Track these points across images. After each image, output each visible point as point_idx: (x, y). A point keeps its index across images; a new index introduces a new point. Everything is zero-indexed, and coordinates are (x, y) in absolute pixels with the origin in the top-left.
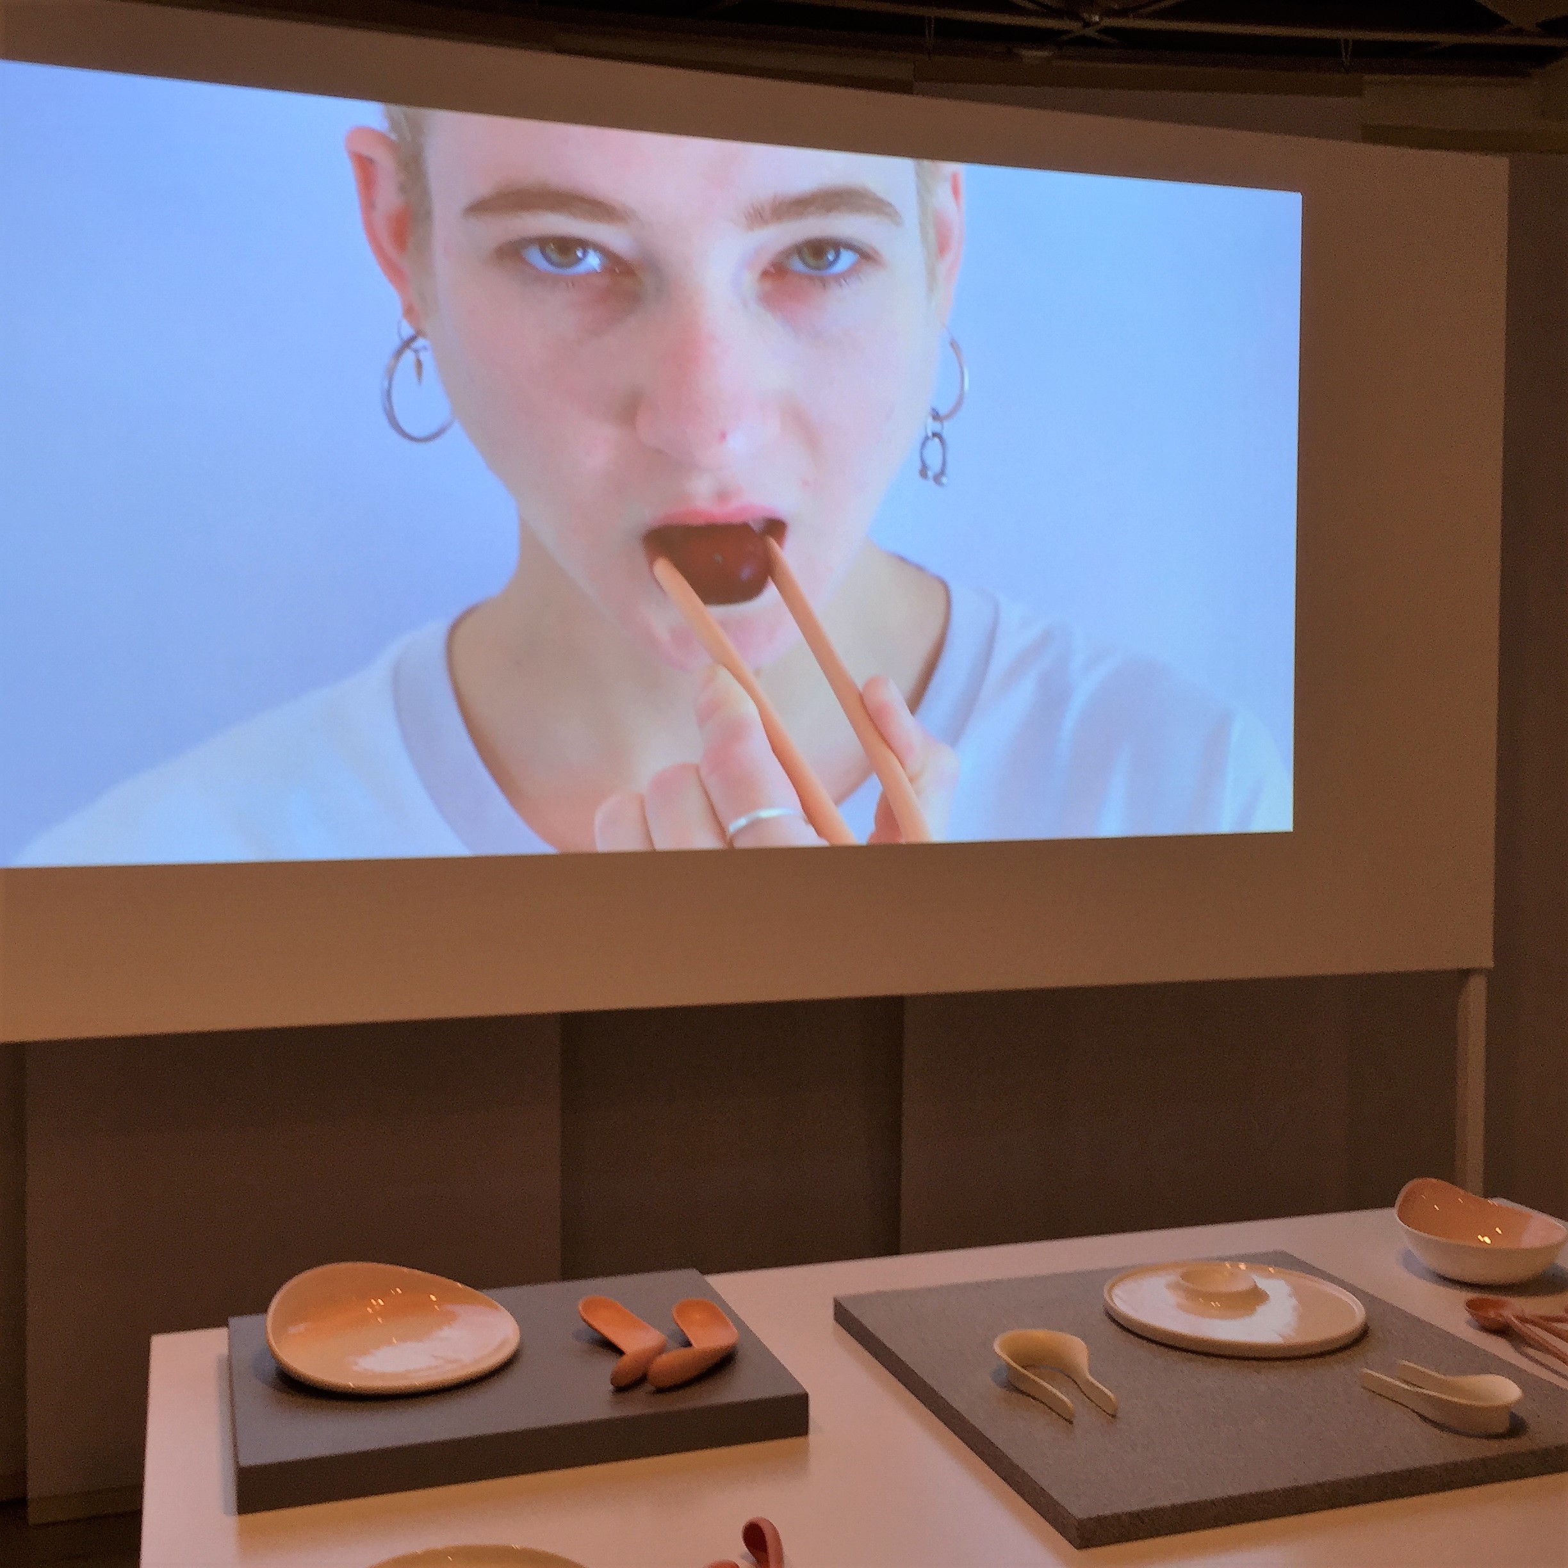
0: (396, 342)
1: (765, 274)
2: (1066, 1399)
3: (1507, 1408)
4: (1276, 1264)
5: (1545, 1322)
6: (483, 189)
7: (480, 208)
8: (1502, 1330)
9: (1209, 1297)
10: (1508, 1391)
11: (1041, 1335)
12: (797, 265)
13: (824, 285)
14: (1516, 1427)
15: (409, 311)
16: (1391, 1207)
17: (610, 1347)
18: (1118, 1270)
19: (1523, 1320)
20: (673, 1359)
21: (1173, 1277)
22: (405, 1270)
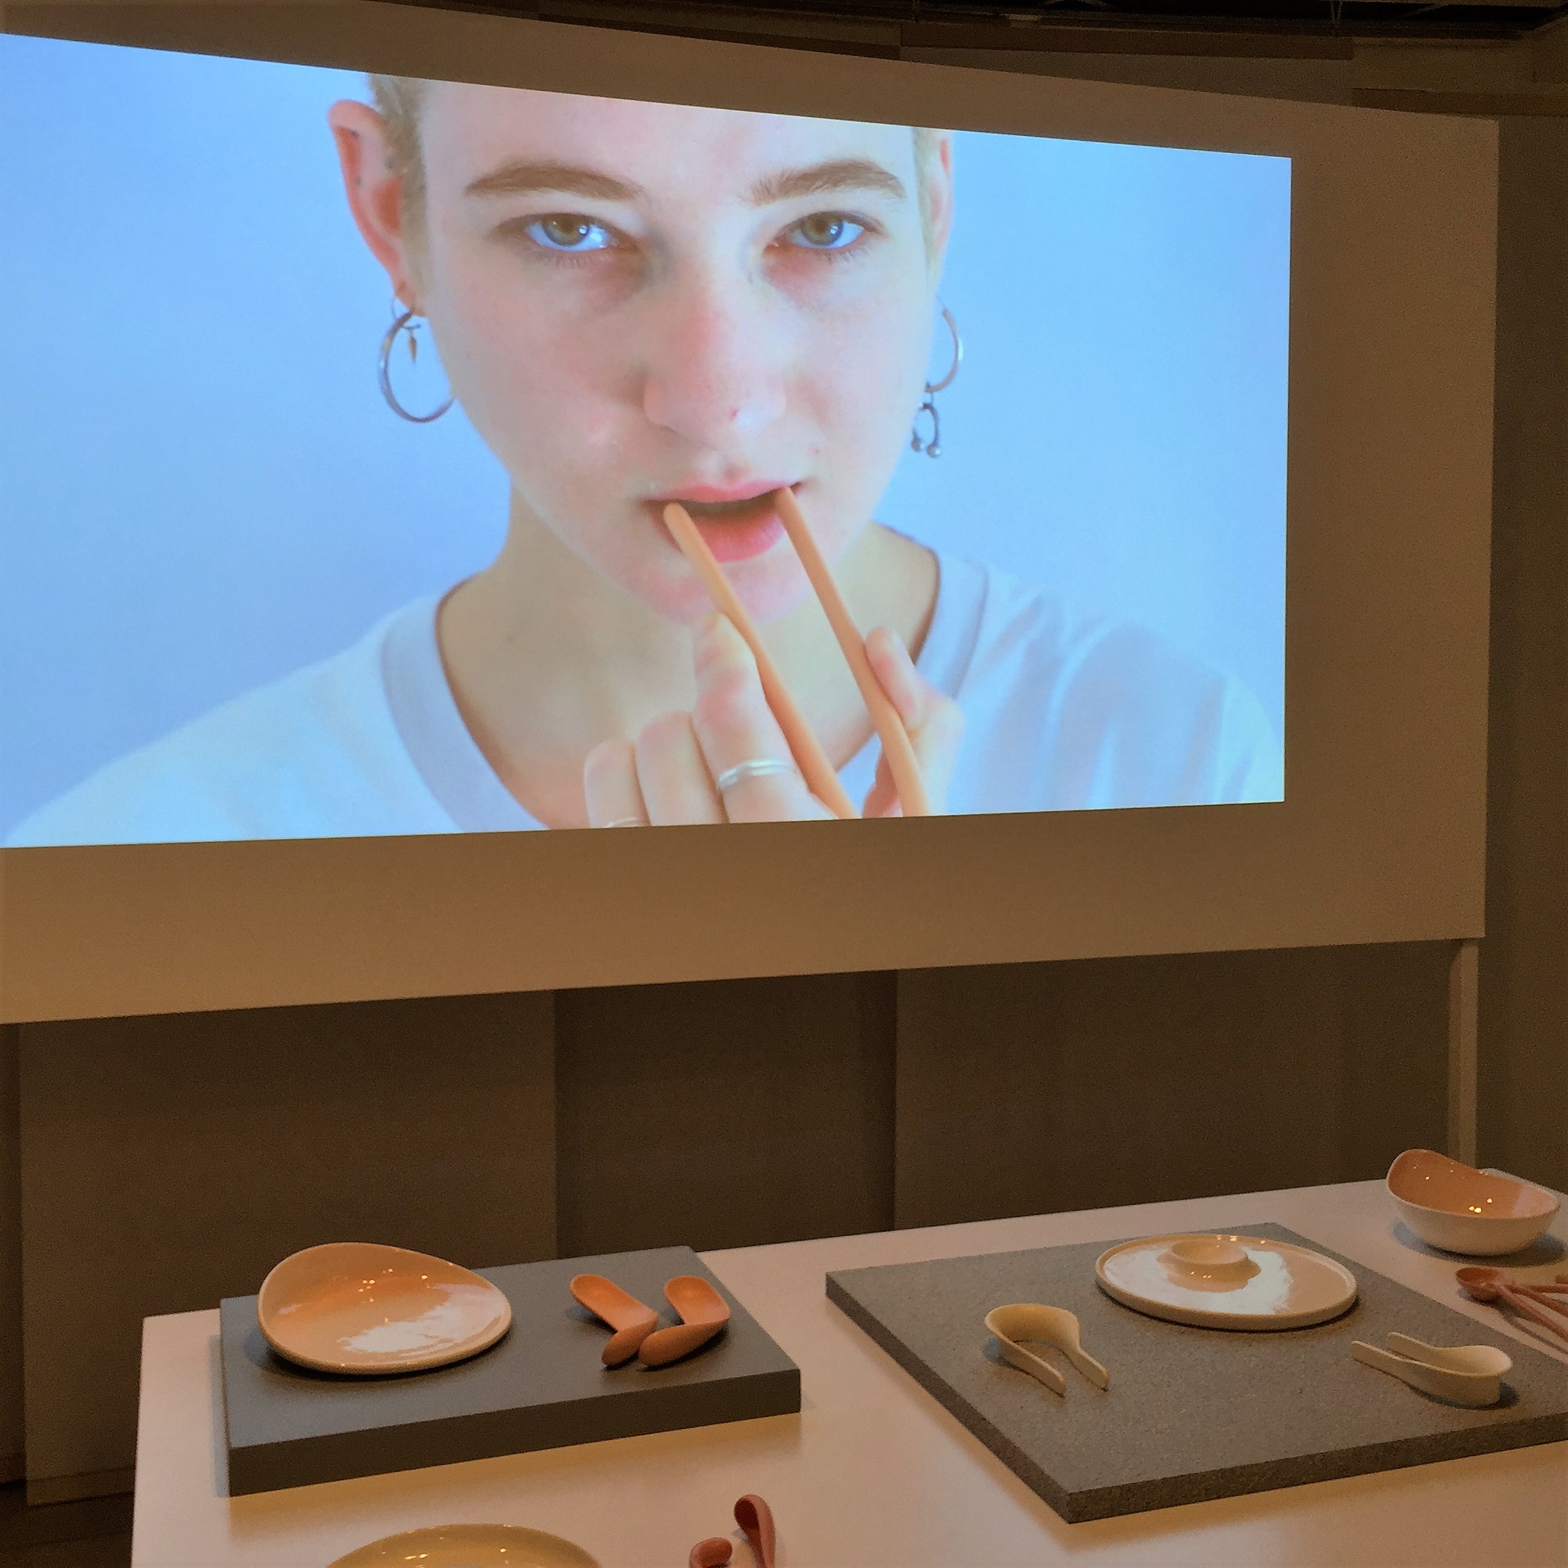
0: (390, 322)
1: (769, 249)
2: (1056, 1372)
3: (1496, 1378)
4: (1267, 1236)
5: (1536, 1292)
6: (487, 166)
7: (484, 185)
8: (1493, 1301)
9: (1201, 1270)
10: (1498, 1361)
11: (1032, 1309)
12: (799, 238)
13: (830, 260)
14: (1507, 1398)
15: (402, 289)
16: (1383, 1178)
17: (601, 1325)
18: (1110, 1244)
19: (1514, 1290)
20: (665, 1335)
21: (1165, 1250)
22: (397, 1249)
